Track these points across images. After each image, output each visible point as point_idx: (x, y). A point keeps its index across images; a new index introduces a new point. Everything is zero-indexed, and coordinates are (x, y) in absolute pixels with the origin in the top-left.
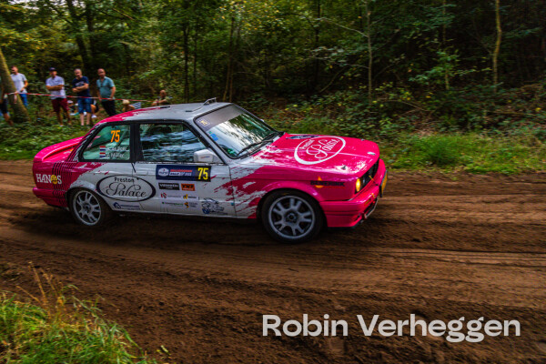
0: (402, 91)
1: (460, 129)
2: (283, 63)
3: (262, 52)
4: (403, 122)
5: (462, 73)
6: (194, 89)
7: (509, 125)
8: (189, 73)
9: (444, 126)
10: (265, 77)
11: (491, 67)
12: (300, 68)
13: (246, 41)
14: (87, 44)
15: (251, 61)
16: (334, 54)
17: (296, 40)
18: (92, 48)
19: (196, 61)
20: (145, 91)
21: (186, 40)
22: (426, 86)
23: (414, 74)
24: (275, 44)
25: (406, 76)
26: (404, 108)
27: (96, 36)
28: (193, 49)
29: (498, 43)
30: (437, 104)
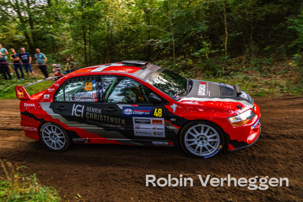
0: (188, 60)
1: (214, 76)
2: (133, 47)
3: (123, 41)
4: (189, 74)
5: (213, 51)
6: (90, 59)
7: (233, 74)
8: (87, 51)
9: (207, 75)
10: (125, 53)
11: (224, 49)
12: (142, 49)
13: (115, 36)
14: (30, 36)
15: (118, 45)
16: (158, 43)
17: (139, 36)
18: (33, 38)
19: (90, 45)
20: (63, 60)
21: (85, 35)
22: (198, 58)
23: (193, 52)
24: (130, 37)
25: (189, 53)
26: (190, 67)
27: (35, 32)
28: (88, 39)
29: (226, 39)
30: (203, 66)
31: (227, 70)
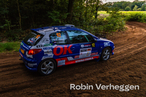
31: (21, 37)
